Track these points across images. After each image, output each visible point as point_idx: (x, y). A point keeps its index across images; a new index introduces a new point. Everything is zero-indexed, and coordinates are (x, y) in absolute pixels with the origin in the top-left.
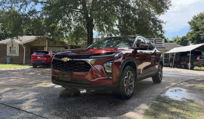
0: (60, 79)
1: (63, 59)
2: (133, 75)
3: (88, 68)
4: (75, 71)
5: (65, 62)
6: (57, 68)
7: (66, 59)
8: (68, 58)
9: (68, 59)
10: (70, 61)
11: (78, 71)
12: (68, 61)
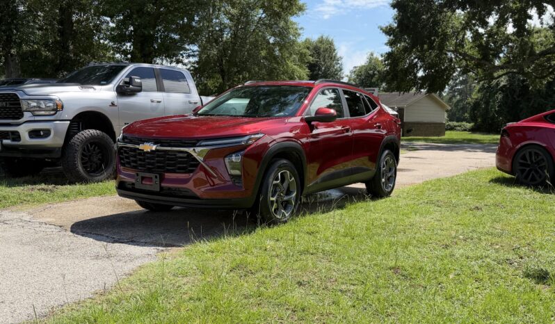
0: (137, 187)
1: (141, 147)
2: (293, 178)
3: (192, 166)
4: (169, 171)
5: (147, 153)
6: (129, 163)
7: (149, 147)
8: (155, 144)
9: (154, 148)
10: (157, 150)
11: (173, 171)
12: (152, 151)
